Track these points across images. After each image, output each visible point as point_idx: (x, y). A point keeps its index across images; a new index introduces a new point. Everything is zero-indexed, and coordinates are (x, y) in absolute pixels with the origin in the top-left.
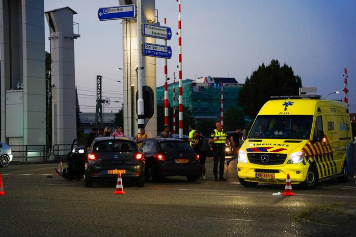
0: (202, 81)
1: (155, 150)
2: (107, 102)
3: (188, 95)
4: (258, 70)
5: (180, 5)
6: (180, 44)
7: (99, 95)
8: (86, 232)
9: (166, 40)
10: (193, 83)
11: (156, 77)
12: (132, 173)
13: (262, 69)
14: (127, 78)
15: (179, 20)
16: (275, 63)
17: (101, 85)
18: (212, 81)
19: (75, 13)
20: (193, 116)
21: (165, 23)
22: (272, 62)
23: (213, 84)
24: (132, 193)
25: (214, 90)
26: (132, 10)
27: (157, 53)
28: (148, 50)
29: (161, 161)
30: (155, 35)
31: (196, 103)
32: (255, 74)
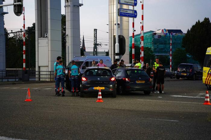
0: (160, 32)
1: (123, 75)
2: (100, 45)
3: (151, 41)
4: (195, 25)
6: (143, 9)
7: (95, 41)
8: (72, 126)
9: (133, 6)
10: (154, 33)
11: (129, 30)
12: (108, 89)
13: (198, 24)
14: (111, 30)
16: (207, 20)
17: (96, 35)
18: (166, 31)
20: (154, 54)
22: (205, 19)
23: (167, 34)
24: (108, 101)
25: (168, 37)
27: (127, 15)
28: (122, 13)
29: (128, 82)
30: (126, 3)
31: (156, 46)
32: (193, 27)
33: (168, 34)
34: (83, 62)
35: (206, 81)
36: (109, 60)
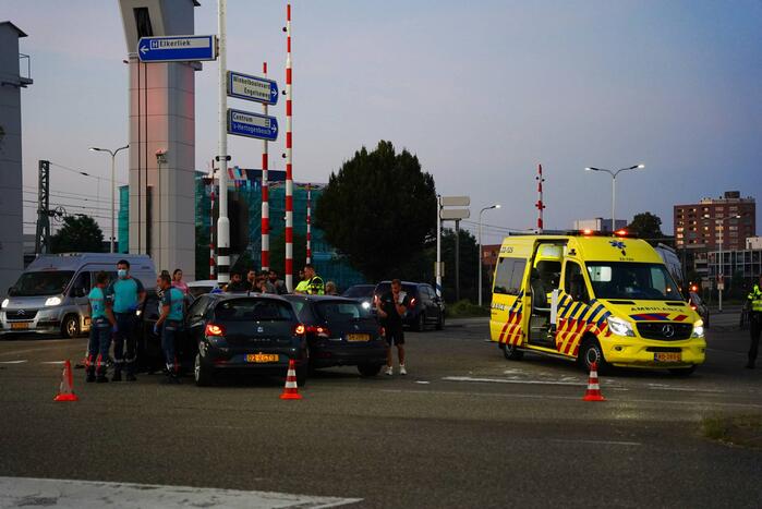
2: (60, 214)
4: (354, 160)
5: (289, 38)
6: (289, 113)
7: (44, 201)
9: (266, 105)
10: (205, 179)
13: (362, 156)
14: (138, 170)
15: (288, 67)
16: (385, 147)
17: (47, 179)
18: (241, 175)
19: (22, 35)
21: (265, 71)
22: (380, 145)
23: (244, 182)
25: (247, 192)
26: (208, 46)
27: (252, 130)
28: (237, 124)
30: (248, 95)
32: (348, 167)
33: (249, 184)
34: (71, 273)
35: (502, 335)
36: (148, 268)
